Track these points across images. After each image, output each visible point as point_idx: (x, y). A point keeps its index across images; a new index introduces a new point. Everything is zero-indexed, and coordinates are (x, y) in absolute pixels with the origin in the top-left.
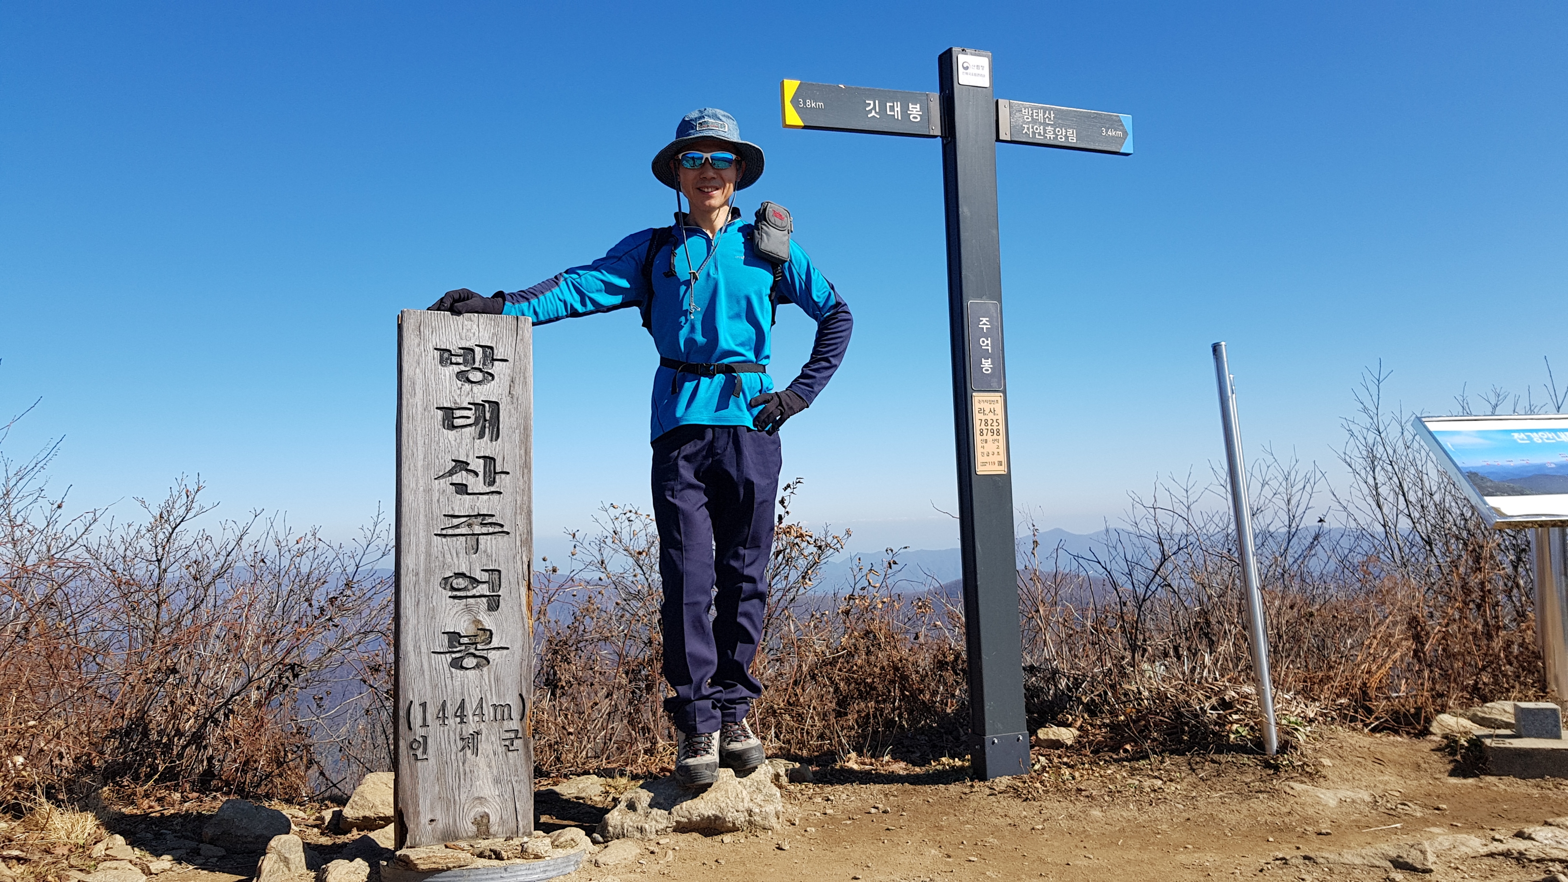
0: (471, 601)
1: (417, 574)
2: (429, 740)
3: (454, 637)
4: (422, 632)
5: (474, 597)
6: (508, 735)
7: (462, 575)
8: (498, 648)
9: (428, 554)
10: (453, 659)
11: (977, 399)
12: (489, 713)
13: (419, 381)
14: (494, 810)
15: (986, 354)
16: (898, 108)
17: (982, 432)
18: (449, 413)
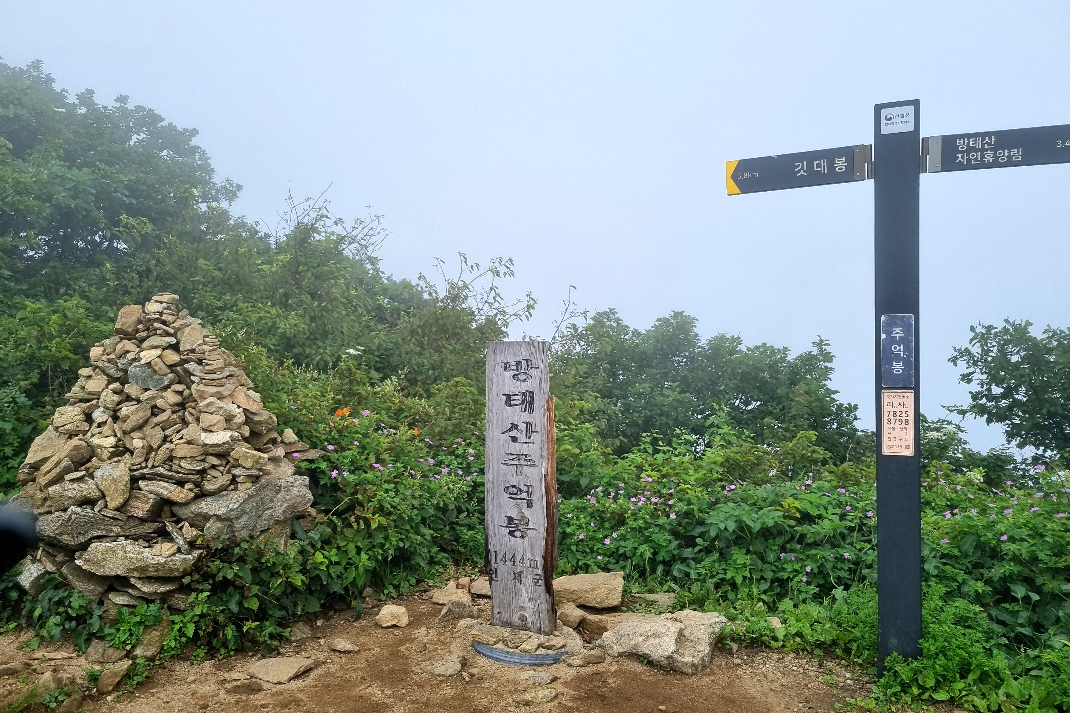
0: (519, 501)
1: (493, 484)
2: (498, 571)
3: (510, 519)
4: (495, 515)
5: (520, 499)
6: (535, 577)
7: (514, 486)
8: (533, 529)
9: (498, 474)
10: (510, 531)
11: (887, 395)
12: (527, 563)
13: (495, 380)
14: (529, 614)
15: (898, 358)
16: (824, 164)
17: (889, 421)
18: (509, 398)
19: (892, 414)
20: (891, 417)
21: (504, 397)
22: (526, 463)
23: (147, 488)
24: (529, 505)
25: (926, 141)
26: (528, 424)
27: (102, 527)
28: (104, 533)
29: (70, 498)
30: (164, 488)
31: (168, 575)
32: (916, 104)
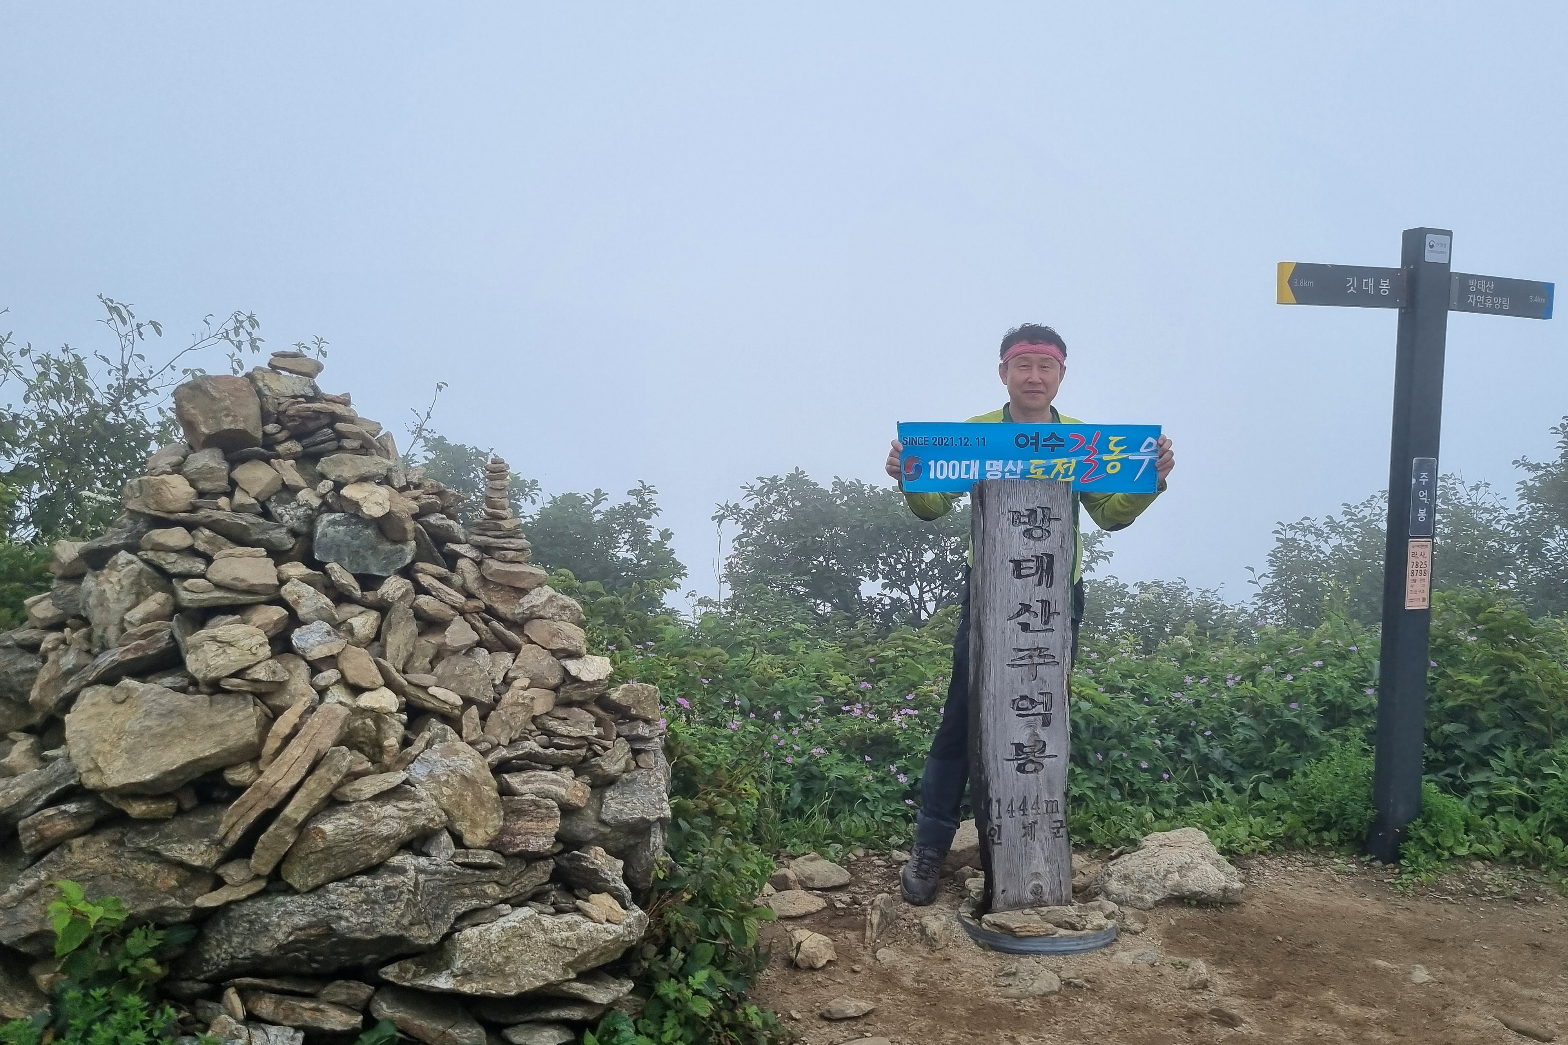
0: (1032, 718)
1: (994, 696)
3: (1019, 747)
4: (998, 744)
5: (1033, 715)
7: (1023, 698)
8: (1050, 756)
9: (1003, 680)
10: (1019, 764)
11: (1412, 544)
12: (1043, 806)
13: (998, 539)
14: (1046, 883)
15: (1422, 505)
16: (1372, 283)
17: (1413, 573)
21: (1012, 565)
22: (1041, 661)
23: (526, 787)
26: (1045, 603)
30: (554, 782)
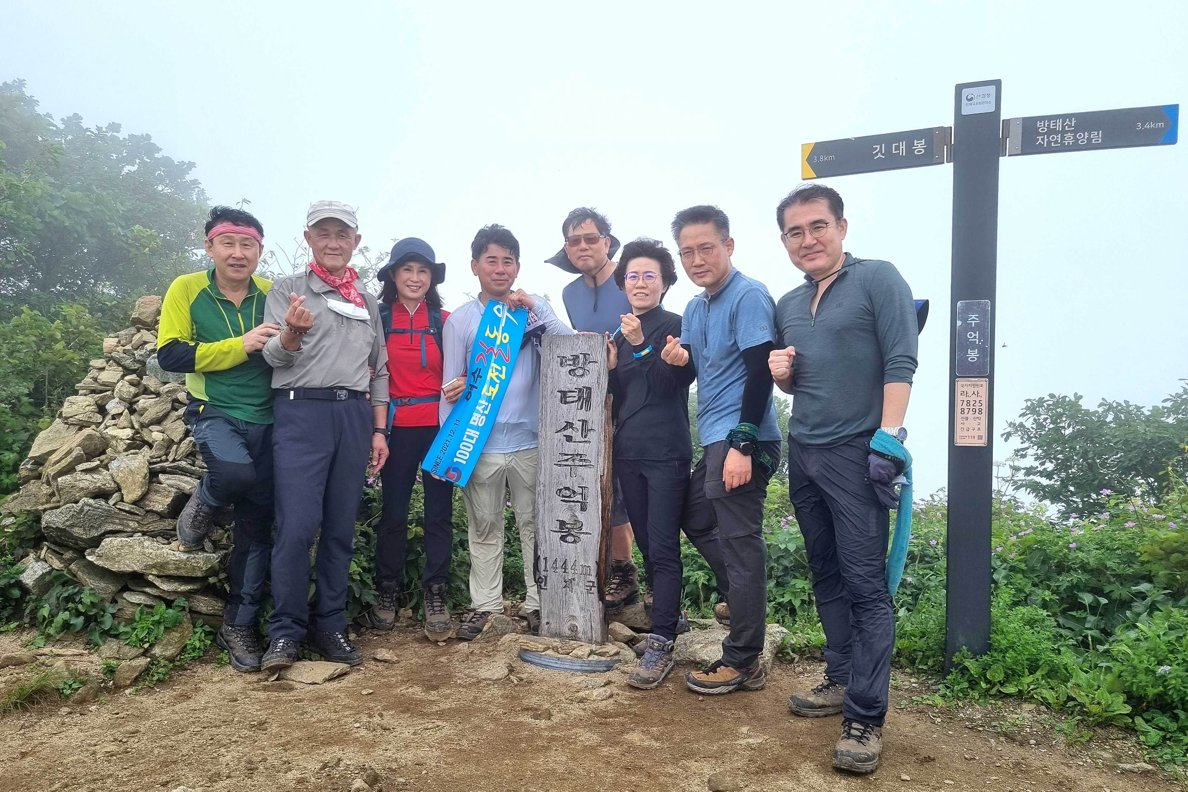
0: (573, 504)
2: (548, 579)
3: (562, 523)
4: (546, 518)
5: (574, 501)
6: (588, 584)
9: (551, 475)
10: (562, 536)
11: (960, 383)
12: (579, 569)
13: (549, 376)
14: (580, 625)
15: (973, 346)
16: (903, 146)
17: (963, 411)
18: (564, 394)
19: (965, 403)
20: (964, 406)
21: (559, 394)
22: (581, 463)
23: (168, 482)
24: (583, 509)
25: (1007, 122)
26: (584, 422)
27: (117, 521)
28: (119, 527)
29: (82, 489)
30: (186, 482)
31: (190, 575)
32: (997, 84)
